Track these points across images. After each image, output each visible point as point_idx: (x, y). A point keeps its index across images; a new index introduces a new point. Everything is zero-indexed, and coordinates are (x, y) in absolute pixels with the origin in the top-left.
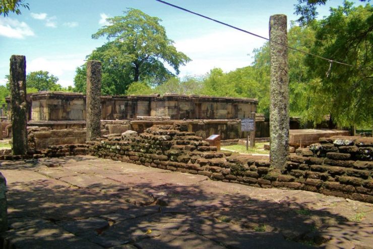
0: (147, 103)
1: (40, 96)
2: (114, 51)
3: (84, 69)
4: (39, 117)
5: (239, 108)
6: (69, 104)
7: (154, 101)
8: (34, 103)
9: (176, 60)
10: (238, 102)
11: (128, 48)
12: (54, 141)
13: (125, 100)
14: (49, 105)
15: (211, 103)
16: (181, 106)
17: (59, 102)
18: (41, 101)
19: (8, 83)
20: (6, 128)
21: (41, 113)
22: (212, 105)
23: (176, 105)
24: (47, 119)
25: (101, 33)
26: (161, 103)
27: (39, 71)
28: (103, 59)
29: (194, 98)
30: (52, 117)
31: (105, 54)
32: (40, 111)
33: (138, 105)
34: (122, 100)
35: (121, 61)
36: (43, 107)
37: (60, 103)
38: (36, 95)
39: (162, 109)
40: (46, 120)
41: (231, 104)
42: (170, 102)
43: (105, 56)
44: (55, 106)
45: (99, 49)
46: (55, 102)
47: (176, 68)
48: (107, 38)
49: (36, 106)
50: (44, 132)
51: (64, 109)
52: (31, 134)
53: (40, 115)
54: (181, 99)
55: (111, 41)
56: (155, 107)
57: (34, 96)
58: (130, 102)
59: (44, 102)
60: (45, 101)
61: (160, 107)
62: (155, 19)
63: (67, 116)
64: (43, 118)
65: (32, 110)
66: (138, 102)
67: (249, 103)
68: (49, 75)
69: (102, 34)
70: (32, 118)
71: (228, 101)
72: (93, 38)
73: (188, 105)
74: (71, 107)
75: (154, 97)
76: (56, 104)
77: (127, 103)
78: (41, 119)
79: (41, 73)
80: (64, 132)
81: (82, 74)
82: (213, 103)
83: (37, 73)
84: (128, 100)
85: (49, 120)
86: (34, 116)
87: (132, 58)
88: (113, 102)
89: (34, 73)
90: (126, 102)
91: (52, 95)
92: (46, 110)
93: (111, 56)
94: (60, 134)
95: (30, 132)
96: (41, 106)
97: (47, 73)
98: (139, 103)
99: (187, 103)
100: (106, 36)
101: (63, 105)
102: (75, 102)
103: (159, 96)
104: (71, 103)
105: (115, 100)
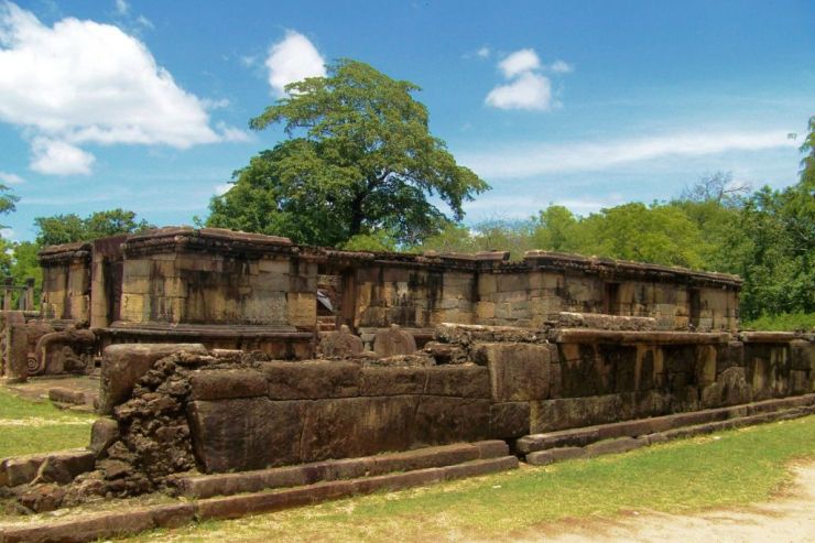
0: (467, 279)
1: (152, 241)
2: (306, 159)
3: (229, 202)
4: (149, 310)
5: (702, 300)
6: (248, 270)
7: (491, 272)
8: (129, 267)
9: (455, 185)
10: (702, 283)
11: (343, 152)
12: (282, 418)
13: (408, 268)
14: (183, 270)
15: (641, 284)
16: (571, 290)
17: (215, 263)
18: (155, 257)
19: (41, 236)
20: (39, 342)
21: (154, 298)
22: (643, 289)
23: (561, 286)
24: (176, 317)
25: (273, 116)
26: (515, 278)
27: (114, 209)
28: (277, 177)
29: (603, 268)
30: (192, 310)
31: (283, 166)
32: (152, 292)
33: (445, 283)
34: (400, 266)
35: (326, 183)
36: (163, 278)
37: (220, 267)
38: (141, 240)
39: (519, 298)
40: (171, 321)
41: (684, 287)
42: (545, 275)
43: (283, 170)
44: (204, 275)
45: (267, 155)
46: (204, 265)
47: (456, 204)
48: (287, 130)
49: (137, 276)
50: (233, 373)
51: (230, 285)
52: (176, 383)
53: (153, 303)
54: (574, 268)
55: (295, 137)
56: (494, 289)
57: (131, 242)
58: (423, 275)
59: (167, 262)
60: (172, 257)
61: (513, 290)
62: (404, 86)
63: (238, 312)
64: (159, 316)
65: (124, 287)
66: (445, 275)
67: (724, 287)
68: (137, 220)
69: (276, 118)
70: (123, 313)
71: (677, 280)
72: (252, 127)
73: (589, 288)
74: (252, 280)
75: (491, 262)
76: (205, 269)
77: (416, 276)
78: (153, 316)
79: (118, 215)
80: (321, 373)
81: (223, 213)
82: (646, 284)
83: (108, 216)
84: (418, 268)
85: (183, 321)
86: (130, 307)
87: (352, 176)
88: (377, 271)
89: (102, 214)
90: (412, 272)
91: (194, 239)
92: (173, 288)
93: (299, 170)
94: (306, 383)
95: (169, 372)
96: (156, 275)
97: (132, 215)
98: (448, 279)
99: (586, 281)
100: (284, 122)
101: (226, 275)
102: (266, 265)
103: (507, 256)
104: (254, 268)
105: (382, 266)
